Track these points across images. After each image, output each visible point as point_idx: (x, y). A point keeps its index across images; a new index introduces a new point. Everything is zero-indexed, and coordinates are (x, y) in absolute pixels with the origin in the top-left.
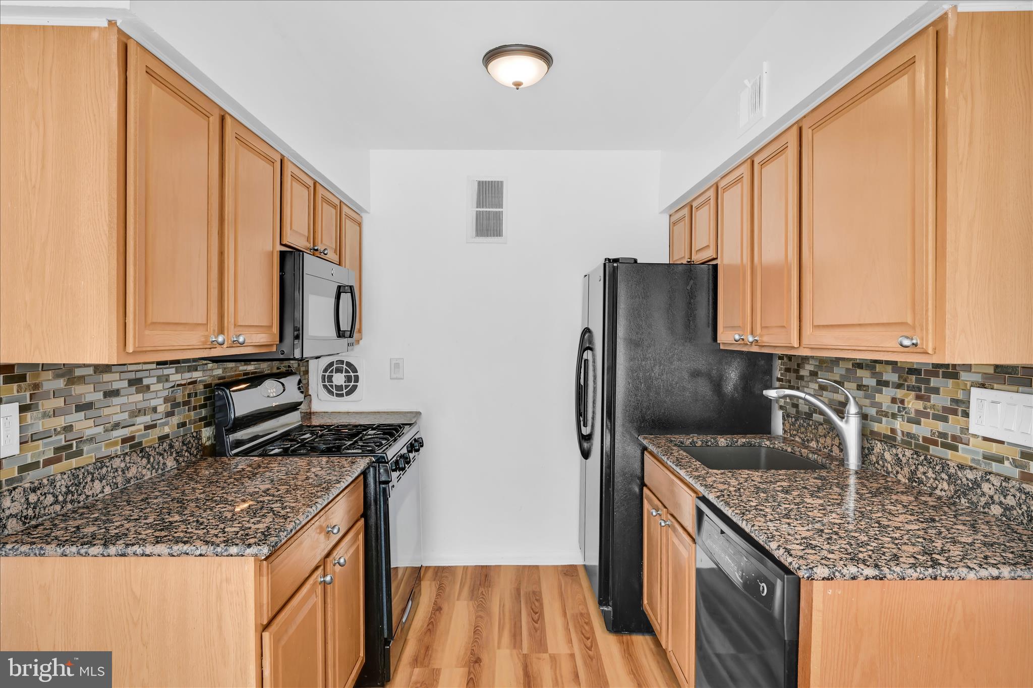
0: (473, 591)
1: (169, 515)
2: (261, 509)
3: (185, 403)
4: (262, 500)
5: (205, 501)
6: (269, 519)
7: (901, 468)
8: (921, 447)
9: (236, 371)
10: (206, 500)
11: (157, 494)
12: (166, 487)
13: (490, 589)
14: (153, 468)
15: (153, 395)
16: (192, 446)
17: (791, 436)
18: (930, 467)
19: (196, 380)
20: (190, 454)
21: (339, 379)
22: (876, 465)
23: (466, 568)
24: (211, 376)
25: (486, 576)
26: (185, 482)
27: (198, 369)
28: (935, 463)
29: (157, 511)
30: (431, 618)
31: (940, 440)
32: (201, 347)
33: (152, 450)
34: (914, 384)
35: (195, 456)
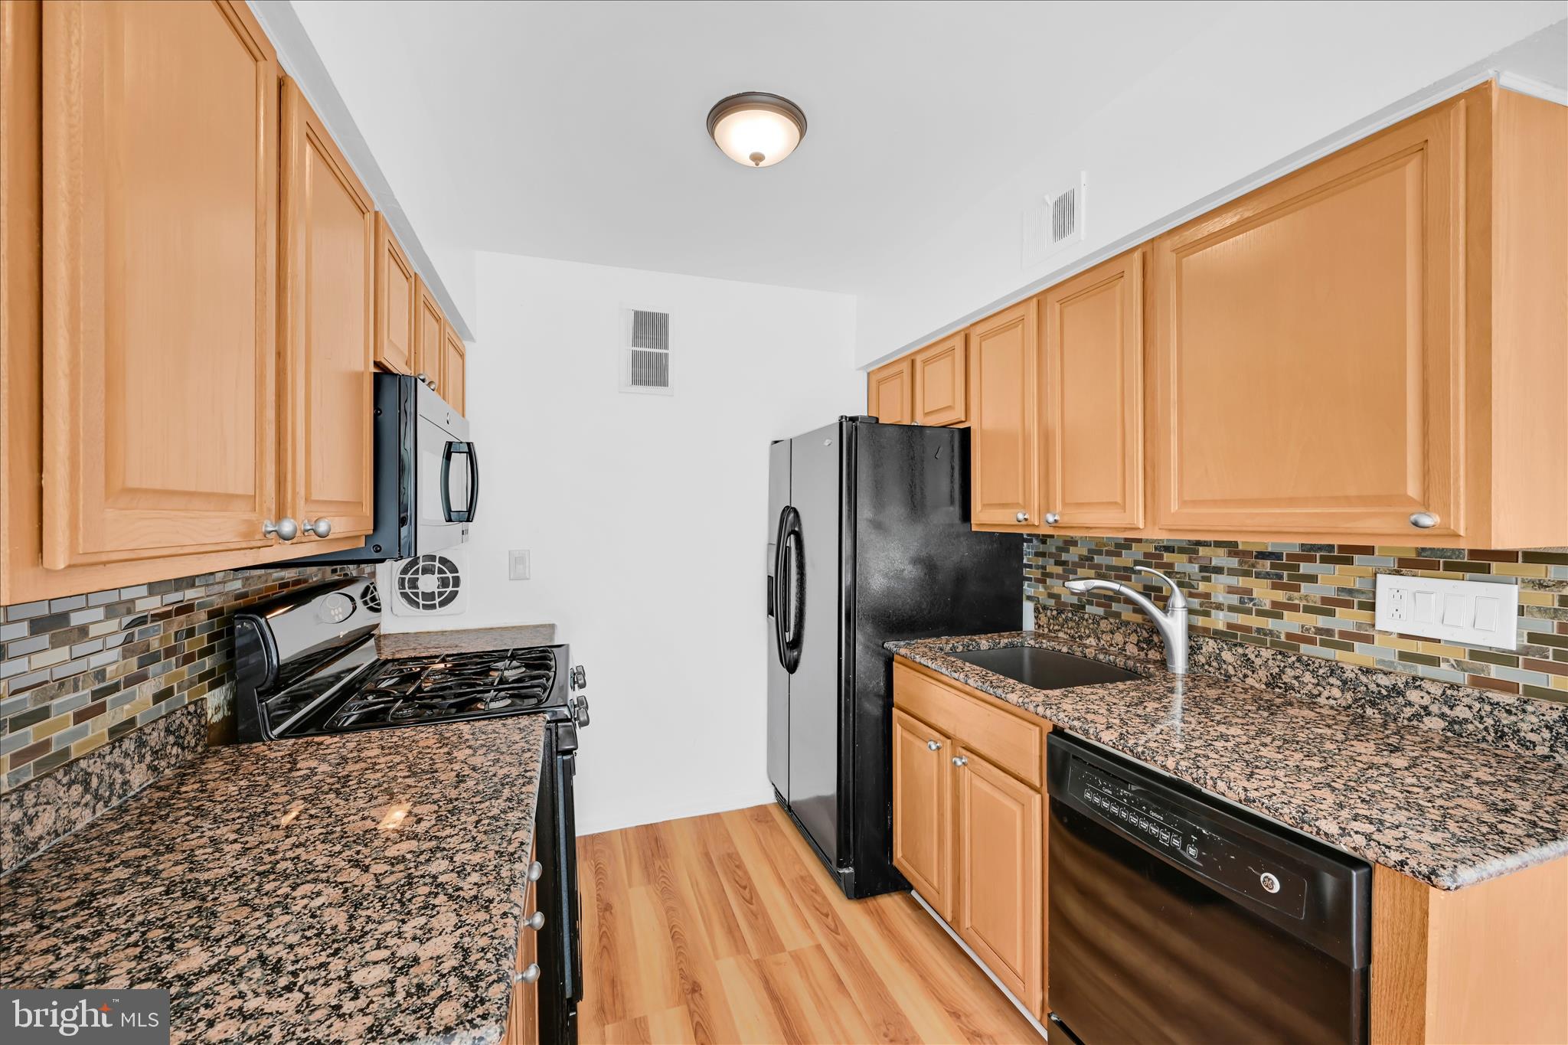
0: (646, 868)
1: (171, 948)
2: (410, 884)
3: (169, 652)
4: (397, 854)
5: (257, 878)
6: (446, 918)
7: (1253, 672)
8: (1288, 646)
9: (266, 581)
10: (259, 874)
11: (121, 873)
12: (141, 845)
13: (669, 860)
14: (97, 797)
15: (97, 645)
16: (187, 732)
17: (1050, 631)
18: (1308, 670)
19: (193, 605)
20: (183, 749)
21: (428, 583)
22: (1206, 667)
23: (624, 832)
24: (220, 594)
25: (656, 840)
26: (187, 824)
27: (197, 584)
28: (1317, 665)
29: (132, 939)
30: (600, 926)
31: (1318, 637)
32: (244, 545)
33: (95, 762)
34: (1268, 570)
35: (193, 750)
